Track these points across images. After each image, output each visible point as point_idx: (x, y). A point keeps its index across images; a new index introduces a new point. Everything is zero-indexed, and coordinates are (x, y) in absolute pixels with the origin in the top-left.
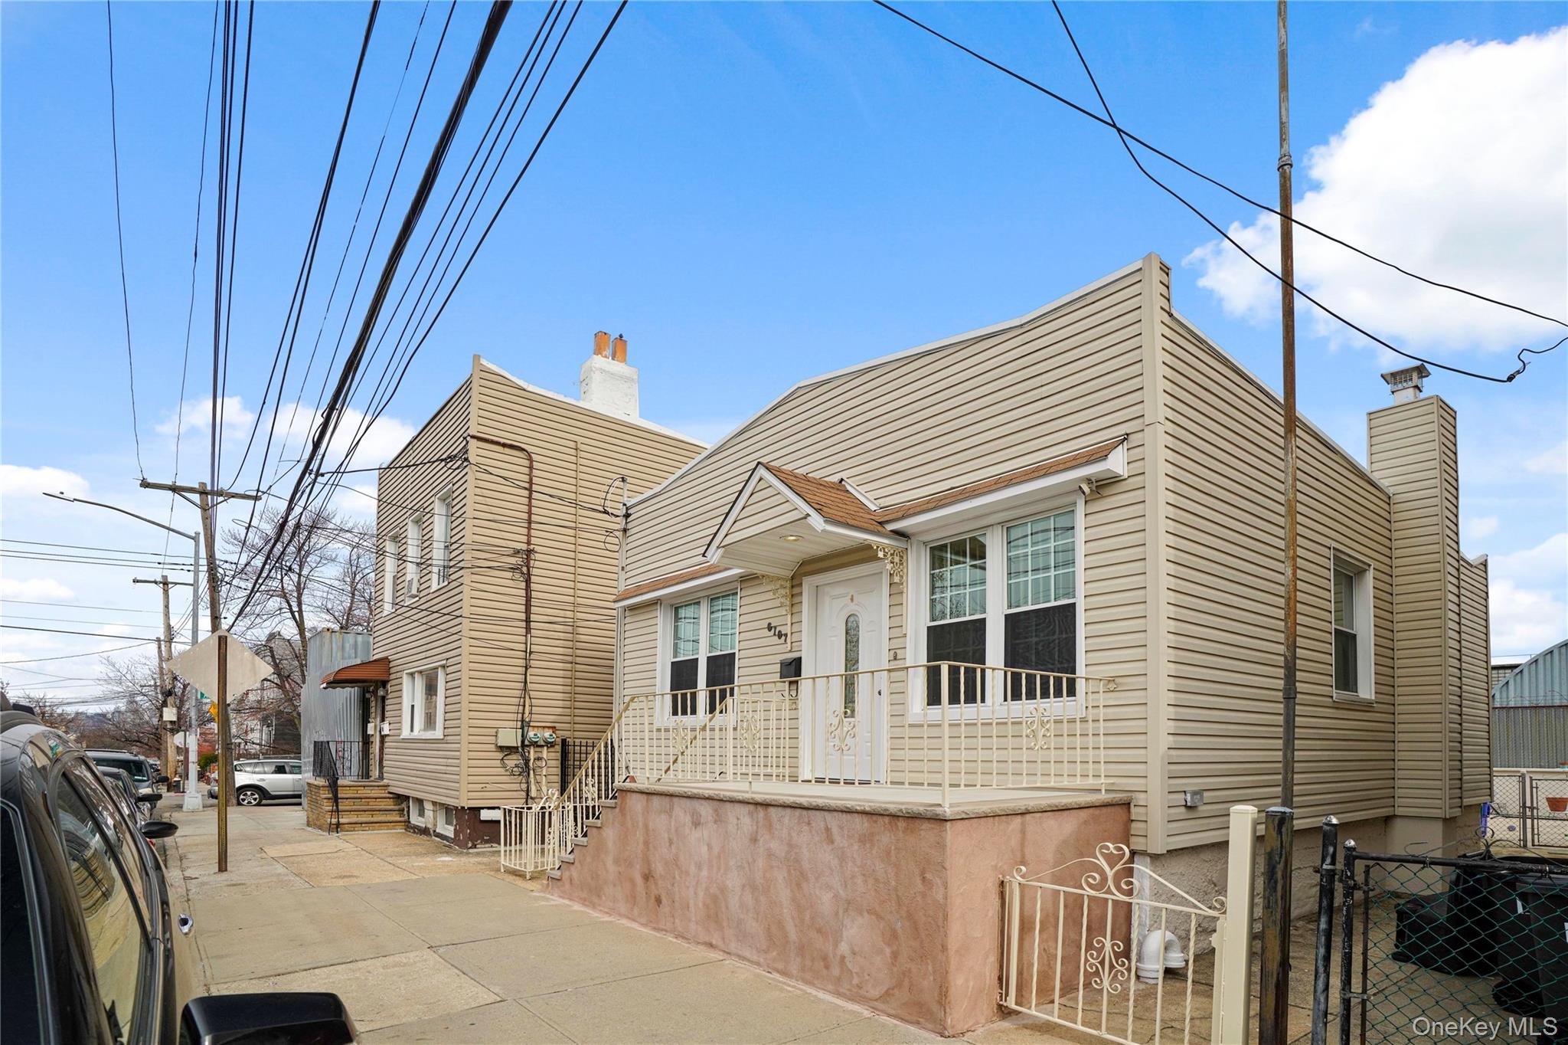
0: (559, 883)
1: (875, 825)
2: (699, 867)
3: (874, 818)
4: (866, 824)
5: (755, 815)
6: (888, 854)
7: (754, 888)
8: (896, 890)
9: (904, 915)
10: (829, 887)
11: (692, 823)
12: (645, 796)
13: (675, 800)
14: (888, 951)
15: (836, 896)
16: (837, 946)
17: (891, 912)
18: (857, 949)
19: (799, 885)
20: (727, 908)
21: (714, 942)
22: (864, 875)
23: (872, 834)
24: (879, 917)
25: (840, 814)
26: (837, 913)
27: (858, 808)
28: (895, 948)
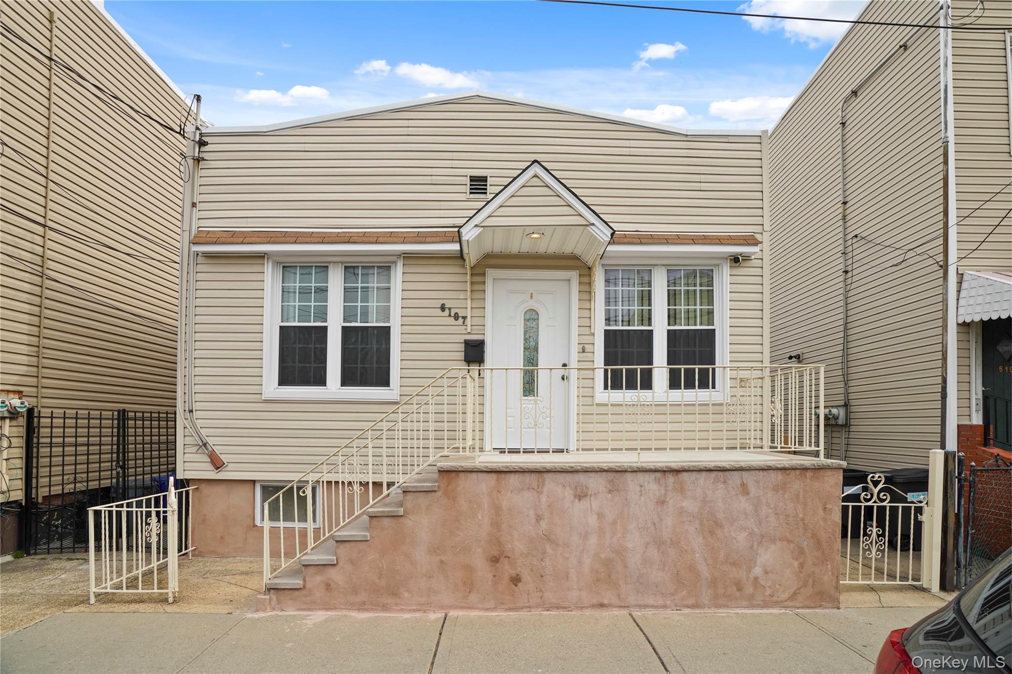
0: (304, 592)
1: (787, 477)
2: (585, 536)
3: (788, 472)
4: (780, 477)
5: (662, 481)
6: (797, 496)
7: (659, 543)
8: (803, 519)
9: (810, 536)
10: (743, 528)
11: (575, 496)
12: (494, 476)
13: (546, 475)
14: (796, 564)
15: (751, 534)
16: (750, 571)
17: (799, 536)
18: (769, 569)
19: (712, 533)
20: (625, 567)
21: (606, 602)
22: (776, 514)
23: (785, 484)
24: (789, 541)
25: (757, 472)
26: (752, 547)
27: (779, 466)
28: (801, 560)
